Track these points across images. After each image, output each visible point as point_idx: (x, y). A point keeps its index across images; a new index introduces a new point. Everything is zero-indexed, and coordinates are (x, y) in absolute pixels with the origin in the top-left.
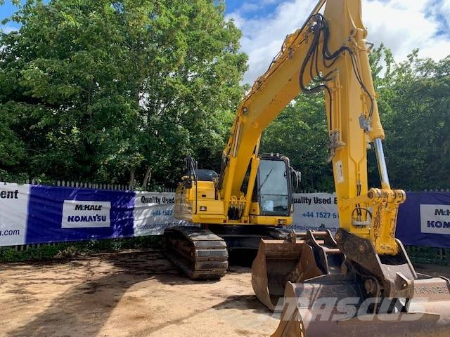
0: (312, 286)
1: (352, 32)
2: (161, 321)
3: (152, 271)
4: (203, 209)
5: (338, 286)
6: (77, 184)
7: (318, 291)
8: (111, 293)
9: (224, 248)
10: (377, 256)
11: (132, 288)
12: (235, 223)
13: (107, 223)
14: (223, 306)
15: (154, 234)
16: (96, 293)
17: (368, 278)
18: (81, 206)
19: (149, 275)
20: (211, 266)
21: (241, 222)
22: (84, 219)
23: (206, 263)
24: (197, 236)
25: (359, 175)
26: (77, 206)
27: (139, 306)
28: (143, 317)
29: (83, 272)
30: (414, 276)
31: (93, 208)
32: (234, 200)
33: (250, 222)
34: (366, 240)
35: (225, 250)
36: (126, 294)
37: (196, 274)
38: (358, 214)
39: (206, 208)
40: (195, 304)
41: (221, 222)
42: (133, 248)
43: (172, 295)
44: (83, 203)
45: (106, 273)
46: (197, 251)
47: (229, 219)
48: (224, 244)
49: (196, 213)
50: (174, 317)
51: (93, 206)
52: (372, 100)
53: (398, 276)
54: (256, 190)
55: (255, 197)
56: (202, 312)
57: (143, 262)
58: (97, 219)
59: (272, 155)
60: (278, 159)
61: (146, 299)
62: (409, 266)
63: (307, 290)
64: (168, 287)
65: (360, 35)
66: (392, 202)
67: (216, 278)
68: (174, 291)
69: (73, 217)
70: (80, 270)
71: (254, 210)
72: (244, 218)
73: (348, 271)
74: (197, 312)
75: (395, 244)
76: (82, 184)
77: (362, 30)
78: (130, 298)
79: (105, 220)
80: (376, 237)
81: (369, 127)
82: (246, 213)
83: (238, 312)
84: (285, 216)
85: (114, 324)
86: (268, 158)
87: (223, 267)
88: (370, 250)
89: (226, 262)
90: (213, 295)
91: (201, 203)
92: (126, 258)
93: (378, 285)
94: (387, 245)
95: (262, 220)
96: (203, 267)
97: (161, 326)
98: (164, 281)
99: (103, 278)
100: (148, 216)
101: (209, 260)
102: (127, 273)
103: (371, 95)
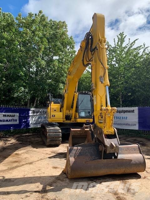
0: (77, 148)
1: (99, 40)
2: (23, 163)
3: (32, 142)
4: (53, 116)
5: (89, 148)
6: (4, 106)
7: (79, 150)
8: (9, 152)
9: (60, 132)
10: (104, 135)
11: (19, 150)
12: (68, 122)
13: (18, 122)
14: (53, 157)
15: (38, 127)
16: (4, 152)
17: (100, 145)
18: (5, 115)
19: (29, 145)
20: (54, 140)
21: (71, 121)
22: (7, 121)
23: (52, 139)
24: (50, 127)
25: (102, 101)
26: (4, 115)
27: (18, 157)
28: (17, 162)
29: (3, 143)
30: (118, 143)
31: (11, 116)
32: (68, 112)
33: (75, 121)
34: (100, 128)
35: (61, 133)
36: (15, 152)
37: (47, 144)
38: (101, 118)
39: (55, 115)
40: (42, 156)
41: (62, 121)
42: (29, 133)
43: (34, 152)
44: (7, 114)
45: (11, 144)
46: (48, 134)
47: (66, 120)
48: (60, 131)
49: (50, 118)
50: (30, 161)
51: (11, 115)
52: (105, 70)
53: (111, 143)
54: (77, 107)
55: (77, 111)
56: (43, 159)
57: (30, 139)
58: (13, 121)
59: (84, 92)
60: (87, 94)
61: (22, 154)
62: (117, 139)
63: (75, 149)
64: (35, 149)
65: (103, 41)
66: (111, 112)
67: (57, 146)
68: (36, 151)
69: (8, 120)
70: (2, 142)
71: (77, 116)
72: (72, 120)
73: (95, 141)
74: (41, 159)
75: (113, 130)
76: (6, 106)
77: (103, 39)
78: (16, 154)
79: (16, 121)
80: (104, 127)
81: (103, 81)
82: (73, 117)
83: (58, 159)
84: (90, 118)
85: (4, 164)
86: (82, 94)
87: (59, 141)
88: (101, 133)
89: (61, 138)
90: (52, 153)
91: (53, 113)
92: (24, 138)
93: (103, 147)
94: (109, 130)
95: (79, 120)
96: (51, 141)
97: (23, 165)
98: (34, 147)
99: (9, 146)
100: (36, 119)
101: (53, 138)
102: (20, 143)
103: (105, 67)
